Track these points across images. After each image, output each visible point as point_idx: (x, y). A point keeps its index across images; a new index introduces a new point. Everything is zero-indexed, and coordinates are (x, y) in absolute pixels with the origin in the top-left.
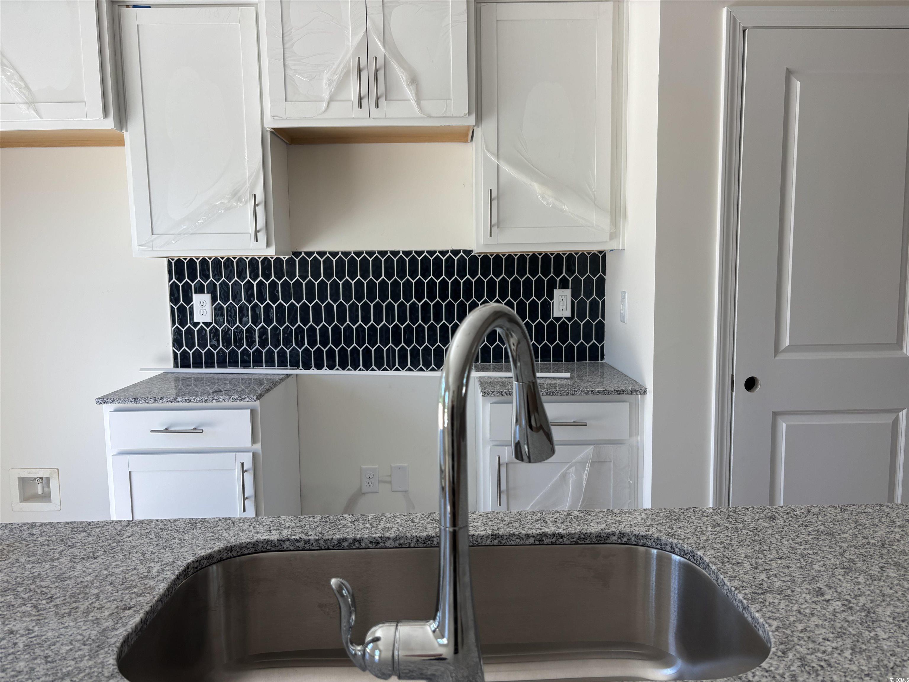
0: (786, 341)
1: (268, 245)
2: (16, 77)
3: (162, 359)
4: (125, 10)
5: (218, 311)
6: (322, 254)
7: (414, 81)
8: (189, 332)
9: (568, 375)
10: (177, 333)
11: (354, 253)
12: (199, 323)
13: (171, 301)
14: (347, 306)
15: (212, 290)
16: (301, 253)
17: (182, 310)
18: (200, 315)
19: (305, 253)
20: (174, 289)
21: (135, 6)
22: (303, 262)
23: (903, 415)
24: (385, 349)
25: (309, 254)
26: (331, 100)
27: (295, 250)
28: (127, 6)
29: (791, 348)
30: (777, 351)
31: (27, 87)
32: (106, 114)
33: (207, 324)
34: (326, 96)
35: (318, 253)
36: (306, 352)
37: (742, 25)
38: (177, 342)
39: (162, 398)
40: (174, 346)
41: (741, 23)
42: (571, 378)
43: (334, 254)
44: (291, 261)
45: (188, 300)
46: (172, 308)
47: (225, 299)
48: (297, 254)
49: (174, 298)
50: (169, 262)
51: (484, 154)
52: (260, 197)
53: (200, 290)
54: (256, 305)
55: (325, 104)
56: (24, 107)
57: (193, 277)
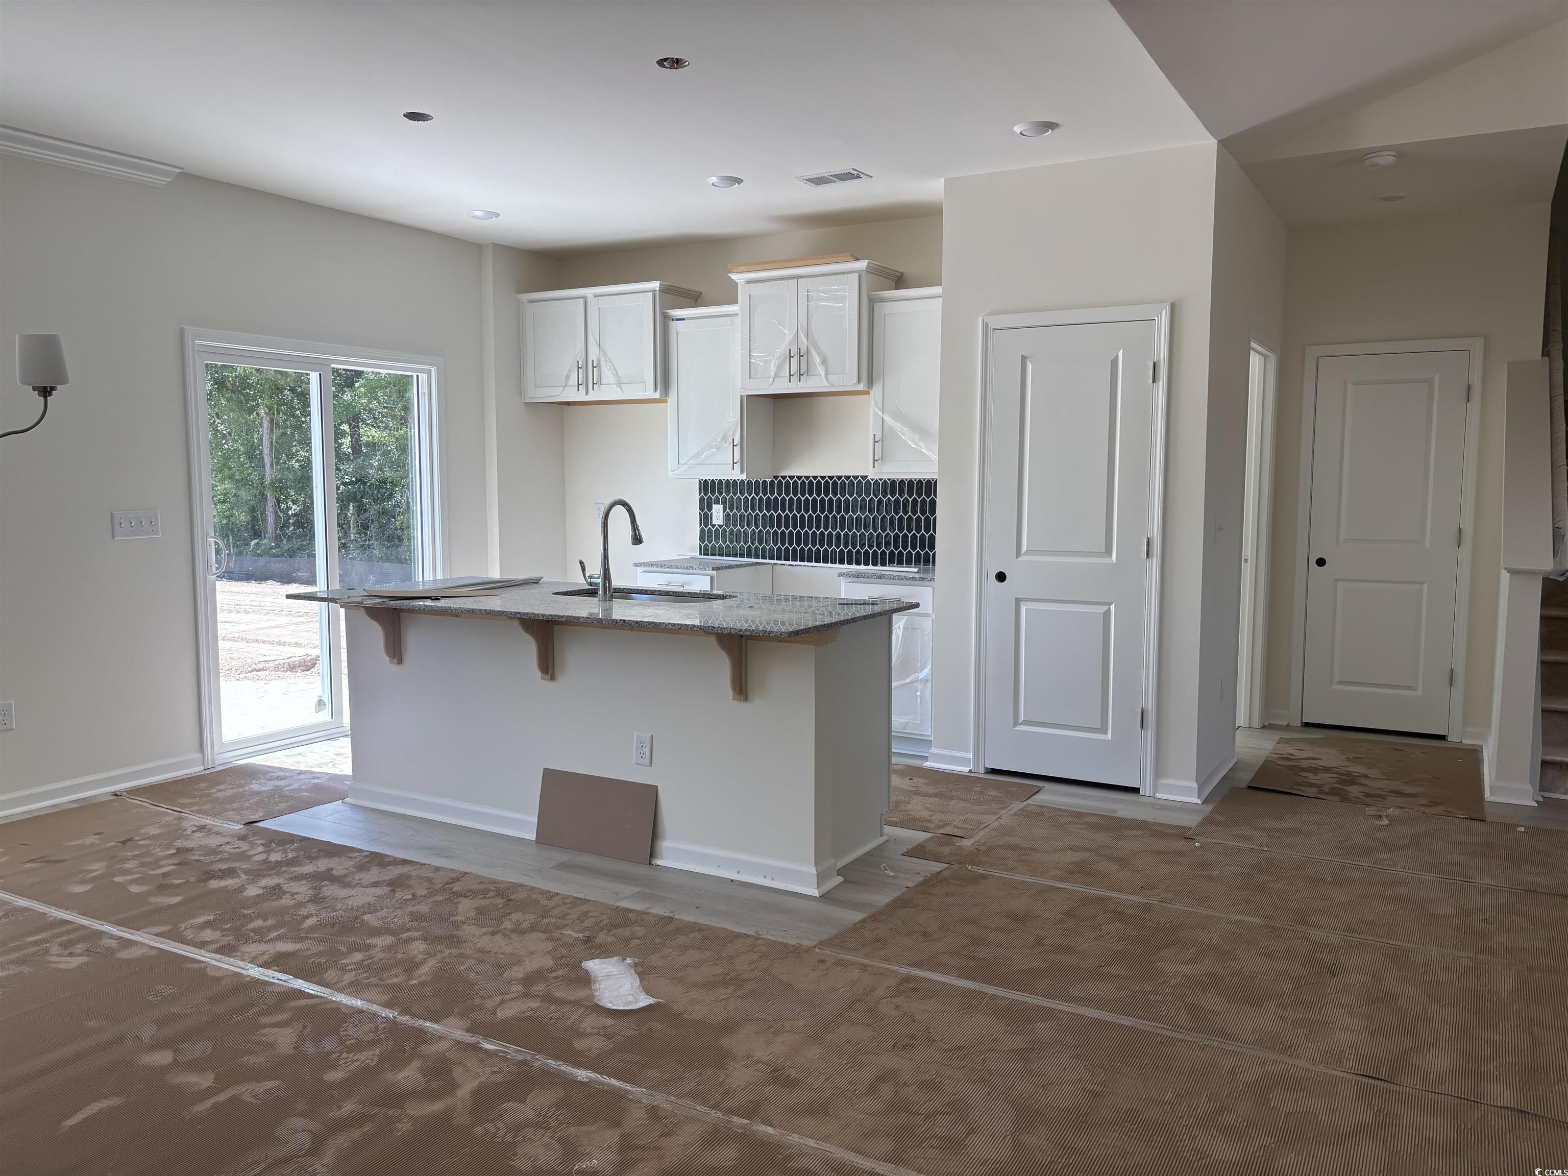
0: (1024, 548)
1: (742, 472)
2: (612, 368)
3: (693, 550)
4: (671, 322)
5: (727, 517)
6: (791, 477)
7: (824, 362)
8: (710, 531)
9: (916, 570)
10: (702, 531)
11: (812, 477)
12: (715, 525)
13: (700, 509)
14: (806, 516)
15: (724, 503)
16: (779, 477)
17: (706, 516)
18: (716, 520)
19: (781, 477)
20: (702, 500)
21: (677, 320)
22: (780, 483)
23: (1113, 607)
24: (830, 550)
25: (784, 477)
26: (776, 376)
27: (775, 475)
28: (673, 320)
29: (1029, 552)
30: (1018, 554)
31: (617, 374)
32: (656, 389)
33: (720, 526)
34: (773, 374)
35: (789, 477)
36: (779, 549)
37: (992, 328)
38: (702, 539)
39: (664, 565)
40: (700, 540)
41: (992, 326)
42: (918, 572)
43: (799, 478)
44: (772, 482)
45: (710, 508)
46: (700, 513)
47: (732, 509)
48: (776, 477)
49: (702, 509)
50: (700, 481)
51: (874, 410)
52: (737, 440)
53: (717, 502)
54: (750, 514)
55: (771, 380)
56: (615, 386)
57: (713, 492)
